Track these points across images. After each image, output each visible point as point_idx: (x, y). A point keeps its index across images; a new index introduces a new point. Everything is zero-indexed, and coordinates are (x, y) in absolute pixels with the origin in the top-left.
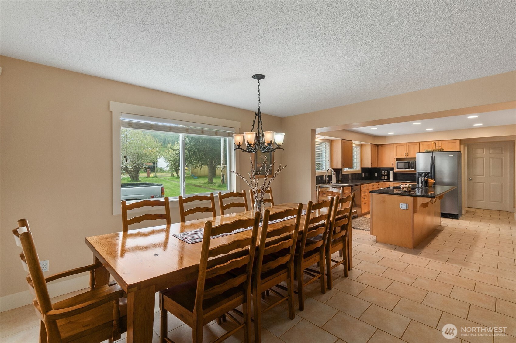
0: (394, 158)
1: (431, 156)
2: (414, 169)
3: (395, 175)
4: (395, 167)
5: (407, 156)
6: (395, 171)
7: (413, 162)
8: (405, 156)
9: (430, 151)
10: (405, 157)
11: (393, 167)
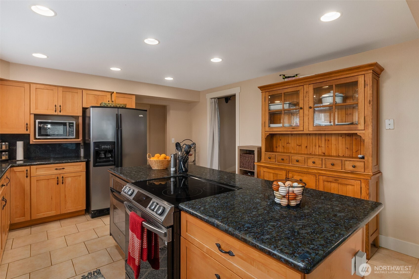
0: (30, 114)
1: (117, 114)
2: (74, 137)
3: (28, 148)
4: (31, 132)
5: (60, 111)
6: (32, 141)
7: (73, 123)
8: (56, 111)
9: (111, 106)
10: (56, 113)
11: (28, 132)
